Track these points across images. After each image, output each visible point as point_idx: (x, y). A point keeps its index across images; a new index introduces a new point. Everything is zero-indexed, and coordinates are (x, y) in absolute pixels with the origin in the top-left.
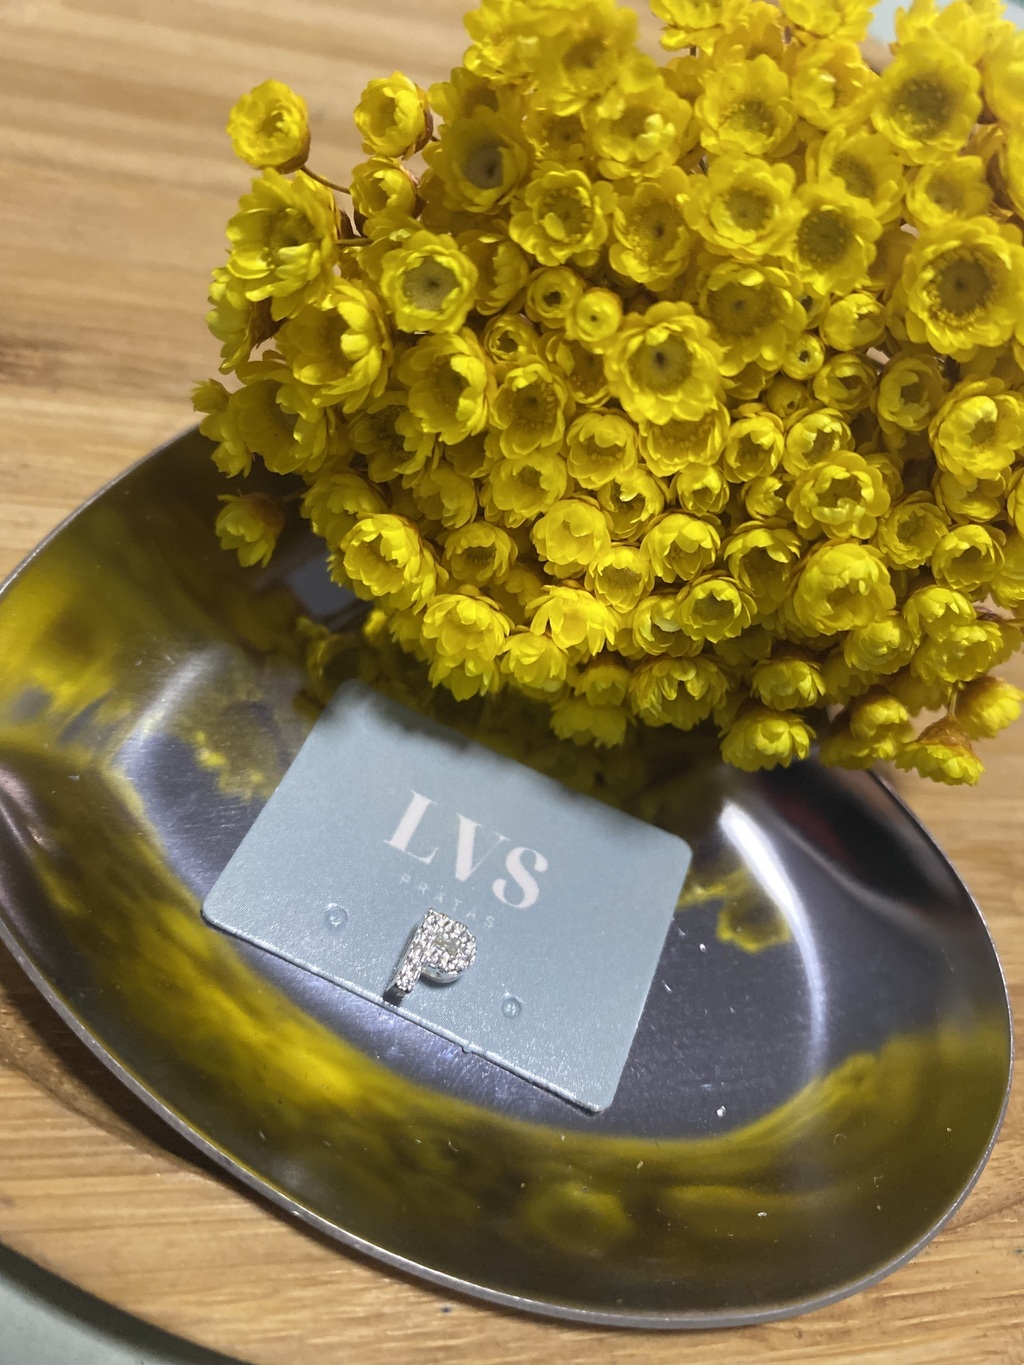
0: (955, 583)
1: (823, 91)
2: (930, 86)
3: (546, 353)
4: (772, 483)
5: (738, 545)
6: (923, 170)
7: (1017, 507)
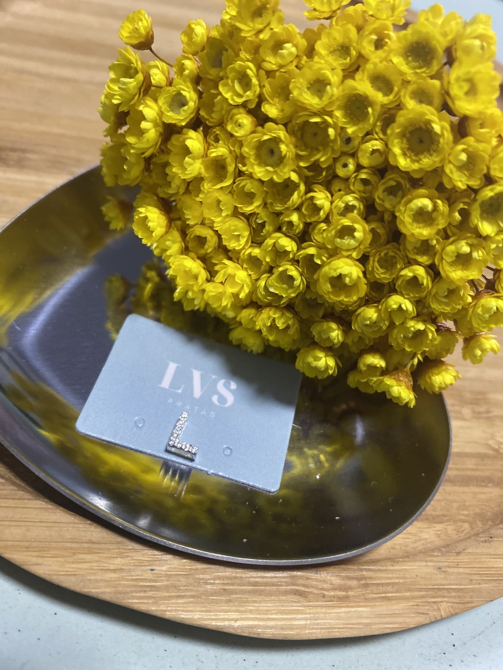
0: (407, 295)
1: (370, 42)
2: (423, 45)
3: (229, 145)
4: (323, 226)
5: (302, 252)
6: (411, 83)
7: (442, 260)
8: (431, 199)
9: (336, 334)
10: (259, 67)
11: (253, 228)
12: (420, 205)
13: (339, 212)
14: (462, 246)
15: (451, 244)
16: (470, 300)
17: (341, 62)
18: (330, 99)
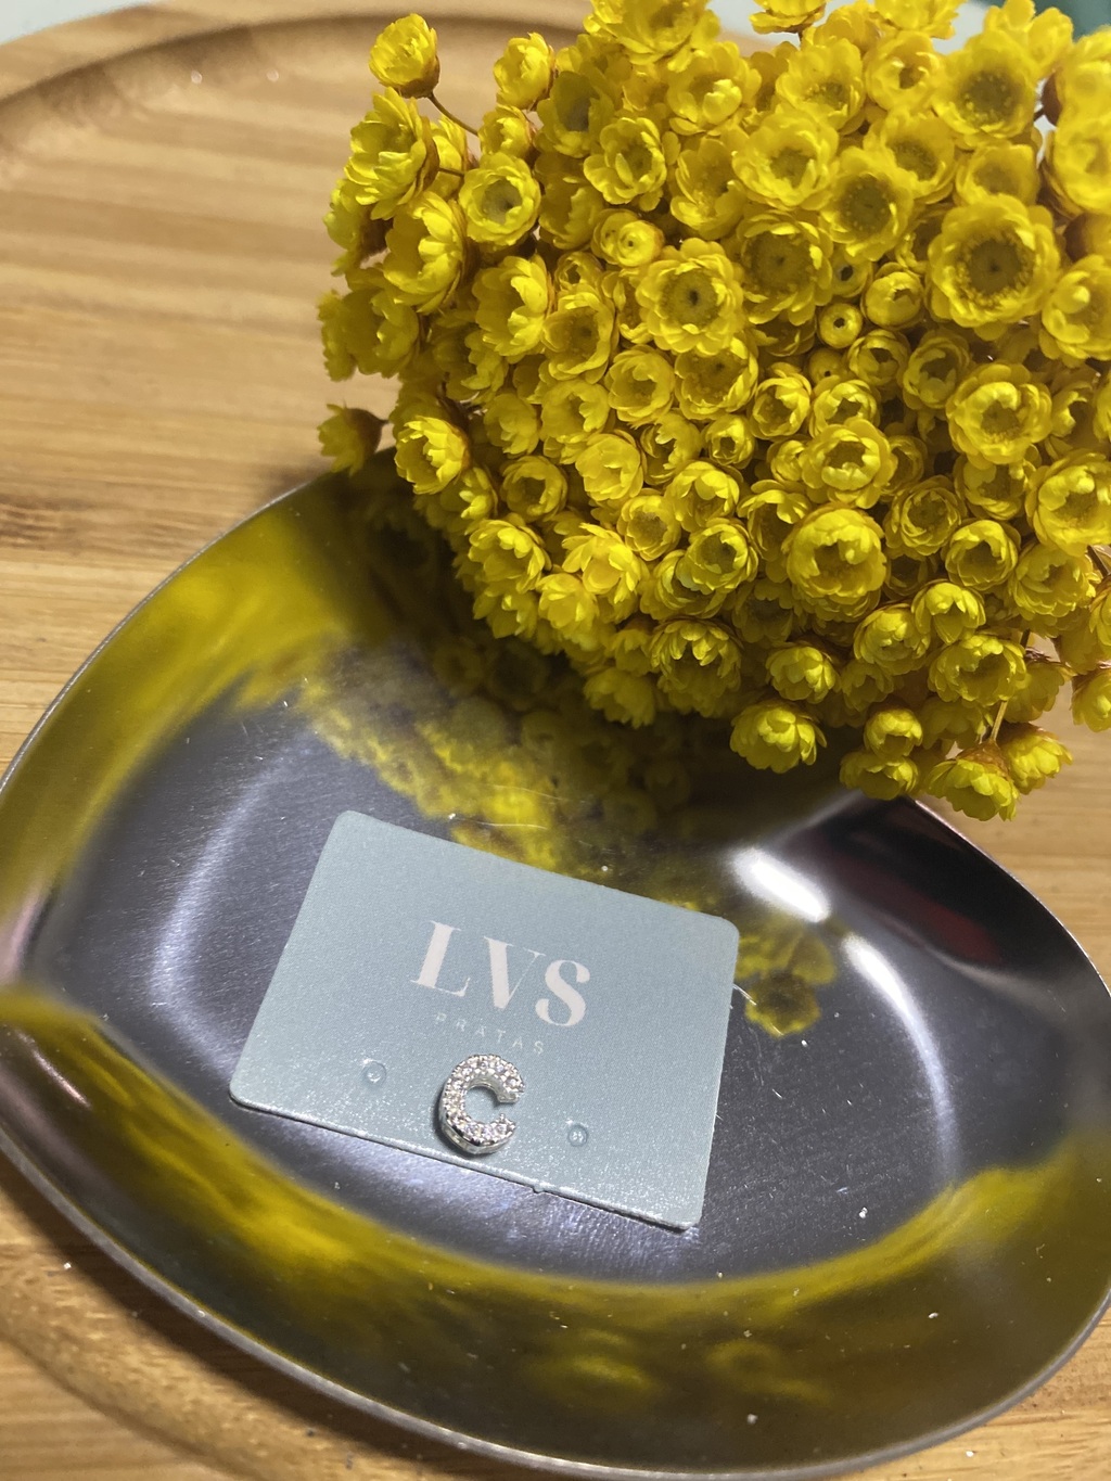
0: (967, 580)
1: (891, 72)
2: (996, 79)
3: (603, 287)
4: (795, 446)
5: (752, 500)
6: (975, 154)
7: (1037, 508)
8: (1016, 385)
9: (818, 671)
10: (665, 127)
11: (647, 455)
12: (995, 396)
13: (829, 418)
14: (1079, 478)
15: (1058, 472)
16: (1091, 592)
17: (830, 115)
18: (814, 186)
